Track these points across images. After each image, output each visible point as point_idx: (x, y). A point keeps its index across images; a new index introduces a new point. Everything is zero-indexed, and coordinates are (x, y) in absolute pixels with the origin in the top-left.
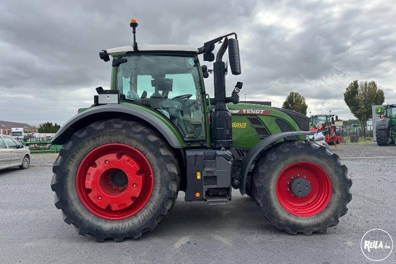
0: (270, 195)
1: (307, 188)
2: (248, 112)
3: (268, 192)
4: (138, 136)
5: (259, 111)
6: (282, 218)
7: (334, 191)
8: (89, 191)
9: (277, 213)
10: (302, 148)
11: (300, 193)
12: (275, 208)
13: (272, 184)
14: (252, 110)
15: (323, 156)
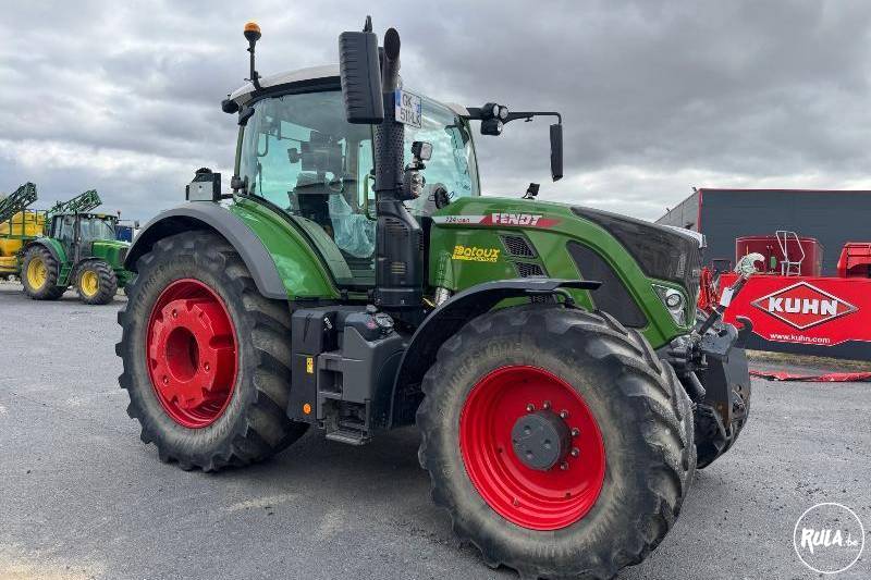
0: (440, 443)
1: (548, 446)
2: (503, 221)
3: (437, 433)
4: (214, 267)
5: (529, 217)
6: (463, 512)
7: (610, 475)
8: (155, 363)
9: (452, 496)
10: (521, 328)
11: (529, 456)
12: (449, 481)
13: (450, 415)
14: (512, 216)
15: (576, 358)
